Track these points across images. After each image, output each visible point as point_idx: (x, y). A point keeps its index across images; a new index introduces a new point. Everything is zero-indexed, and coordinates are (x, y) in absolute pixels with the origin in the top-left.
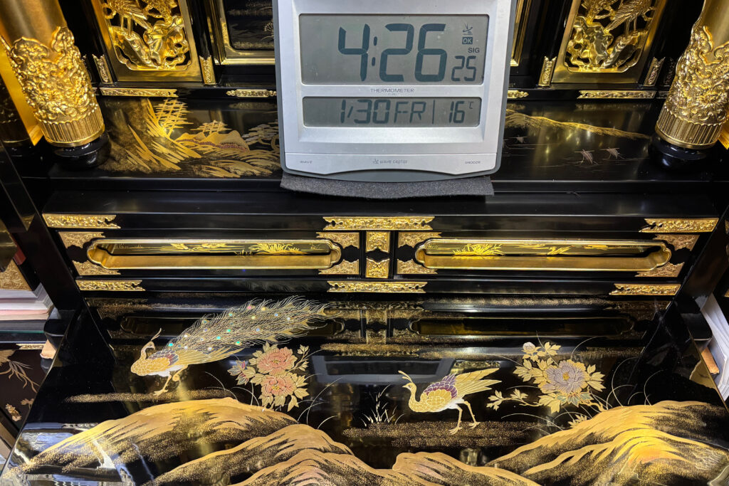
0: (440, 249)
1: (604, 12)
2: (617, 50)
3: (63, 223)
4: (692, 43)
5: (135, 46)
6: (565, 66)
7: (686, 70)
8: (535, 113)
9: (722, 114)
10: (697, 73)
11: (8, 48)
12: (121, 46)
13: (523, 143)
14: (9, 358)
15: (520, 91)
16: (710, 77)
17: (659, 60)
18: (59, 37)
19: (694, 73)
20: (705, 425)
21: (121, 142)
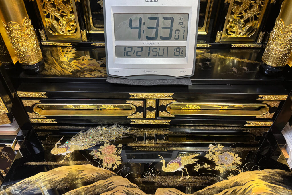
0: (176, 107)
1: (241, 13)
2: (246, 28)
3: (25, 95)
4: (276, 25)
5: (55, 26)
6: (226, 35)
7: (274, 35)
8: (213, 53)
9: (289, 53)
10: (278, 37)
11: (5, 26)
12: (50, 25)
13: (209, 65)
14: (2, 150)
15: (208, 44)
16: (283, 39)
17: (263, 32)
18: (25, 22)
19: (277, 37)
20: (283, 179)
21: (49, 63)
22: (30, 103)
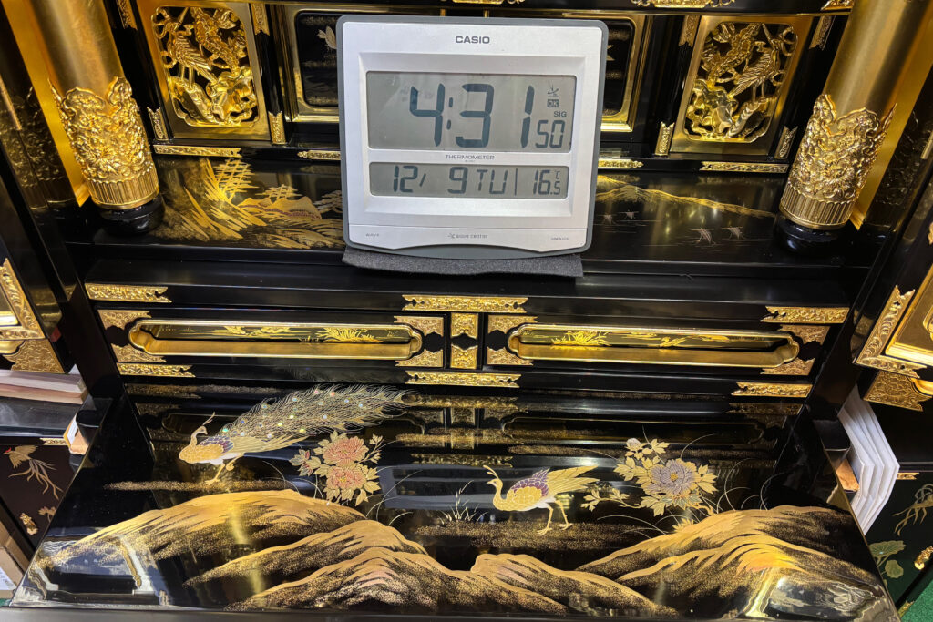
0: (537, 336)
1: (727, 75)
2: (742, 118)
3: (107, 294)
4: (815, 112)
5: (196, 99)
6: (686, 134)
7: (808, 141)
8: (650, 186)
9: (850, 191)
10: (820, 145)
11: (59, 99)
12: (181, 98)
13: (633, 219)
14: (30, 455)
15: (634, 160)
16: (833, 150)
18: (116, 89)
21: (175, 206)
22: (120, 317)
